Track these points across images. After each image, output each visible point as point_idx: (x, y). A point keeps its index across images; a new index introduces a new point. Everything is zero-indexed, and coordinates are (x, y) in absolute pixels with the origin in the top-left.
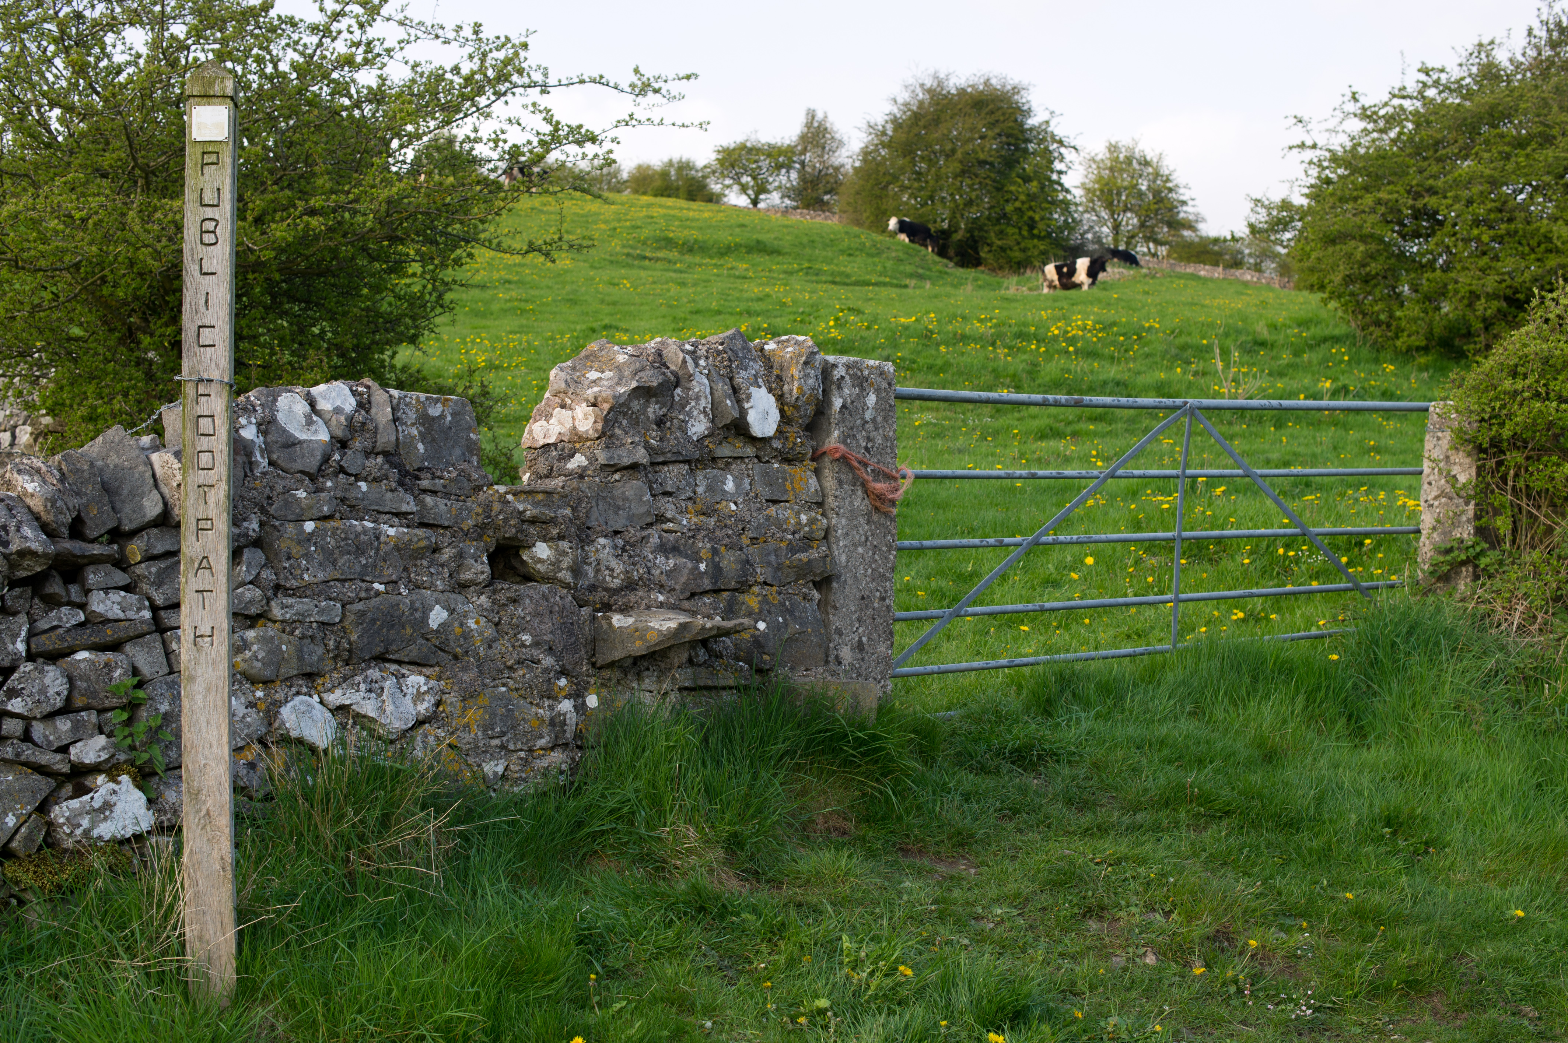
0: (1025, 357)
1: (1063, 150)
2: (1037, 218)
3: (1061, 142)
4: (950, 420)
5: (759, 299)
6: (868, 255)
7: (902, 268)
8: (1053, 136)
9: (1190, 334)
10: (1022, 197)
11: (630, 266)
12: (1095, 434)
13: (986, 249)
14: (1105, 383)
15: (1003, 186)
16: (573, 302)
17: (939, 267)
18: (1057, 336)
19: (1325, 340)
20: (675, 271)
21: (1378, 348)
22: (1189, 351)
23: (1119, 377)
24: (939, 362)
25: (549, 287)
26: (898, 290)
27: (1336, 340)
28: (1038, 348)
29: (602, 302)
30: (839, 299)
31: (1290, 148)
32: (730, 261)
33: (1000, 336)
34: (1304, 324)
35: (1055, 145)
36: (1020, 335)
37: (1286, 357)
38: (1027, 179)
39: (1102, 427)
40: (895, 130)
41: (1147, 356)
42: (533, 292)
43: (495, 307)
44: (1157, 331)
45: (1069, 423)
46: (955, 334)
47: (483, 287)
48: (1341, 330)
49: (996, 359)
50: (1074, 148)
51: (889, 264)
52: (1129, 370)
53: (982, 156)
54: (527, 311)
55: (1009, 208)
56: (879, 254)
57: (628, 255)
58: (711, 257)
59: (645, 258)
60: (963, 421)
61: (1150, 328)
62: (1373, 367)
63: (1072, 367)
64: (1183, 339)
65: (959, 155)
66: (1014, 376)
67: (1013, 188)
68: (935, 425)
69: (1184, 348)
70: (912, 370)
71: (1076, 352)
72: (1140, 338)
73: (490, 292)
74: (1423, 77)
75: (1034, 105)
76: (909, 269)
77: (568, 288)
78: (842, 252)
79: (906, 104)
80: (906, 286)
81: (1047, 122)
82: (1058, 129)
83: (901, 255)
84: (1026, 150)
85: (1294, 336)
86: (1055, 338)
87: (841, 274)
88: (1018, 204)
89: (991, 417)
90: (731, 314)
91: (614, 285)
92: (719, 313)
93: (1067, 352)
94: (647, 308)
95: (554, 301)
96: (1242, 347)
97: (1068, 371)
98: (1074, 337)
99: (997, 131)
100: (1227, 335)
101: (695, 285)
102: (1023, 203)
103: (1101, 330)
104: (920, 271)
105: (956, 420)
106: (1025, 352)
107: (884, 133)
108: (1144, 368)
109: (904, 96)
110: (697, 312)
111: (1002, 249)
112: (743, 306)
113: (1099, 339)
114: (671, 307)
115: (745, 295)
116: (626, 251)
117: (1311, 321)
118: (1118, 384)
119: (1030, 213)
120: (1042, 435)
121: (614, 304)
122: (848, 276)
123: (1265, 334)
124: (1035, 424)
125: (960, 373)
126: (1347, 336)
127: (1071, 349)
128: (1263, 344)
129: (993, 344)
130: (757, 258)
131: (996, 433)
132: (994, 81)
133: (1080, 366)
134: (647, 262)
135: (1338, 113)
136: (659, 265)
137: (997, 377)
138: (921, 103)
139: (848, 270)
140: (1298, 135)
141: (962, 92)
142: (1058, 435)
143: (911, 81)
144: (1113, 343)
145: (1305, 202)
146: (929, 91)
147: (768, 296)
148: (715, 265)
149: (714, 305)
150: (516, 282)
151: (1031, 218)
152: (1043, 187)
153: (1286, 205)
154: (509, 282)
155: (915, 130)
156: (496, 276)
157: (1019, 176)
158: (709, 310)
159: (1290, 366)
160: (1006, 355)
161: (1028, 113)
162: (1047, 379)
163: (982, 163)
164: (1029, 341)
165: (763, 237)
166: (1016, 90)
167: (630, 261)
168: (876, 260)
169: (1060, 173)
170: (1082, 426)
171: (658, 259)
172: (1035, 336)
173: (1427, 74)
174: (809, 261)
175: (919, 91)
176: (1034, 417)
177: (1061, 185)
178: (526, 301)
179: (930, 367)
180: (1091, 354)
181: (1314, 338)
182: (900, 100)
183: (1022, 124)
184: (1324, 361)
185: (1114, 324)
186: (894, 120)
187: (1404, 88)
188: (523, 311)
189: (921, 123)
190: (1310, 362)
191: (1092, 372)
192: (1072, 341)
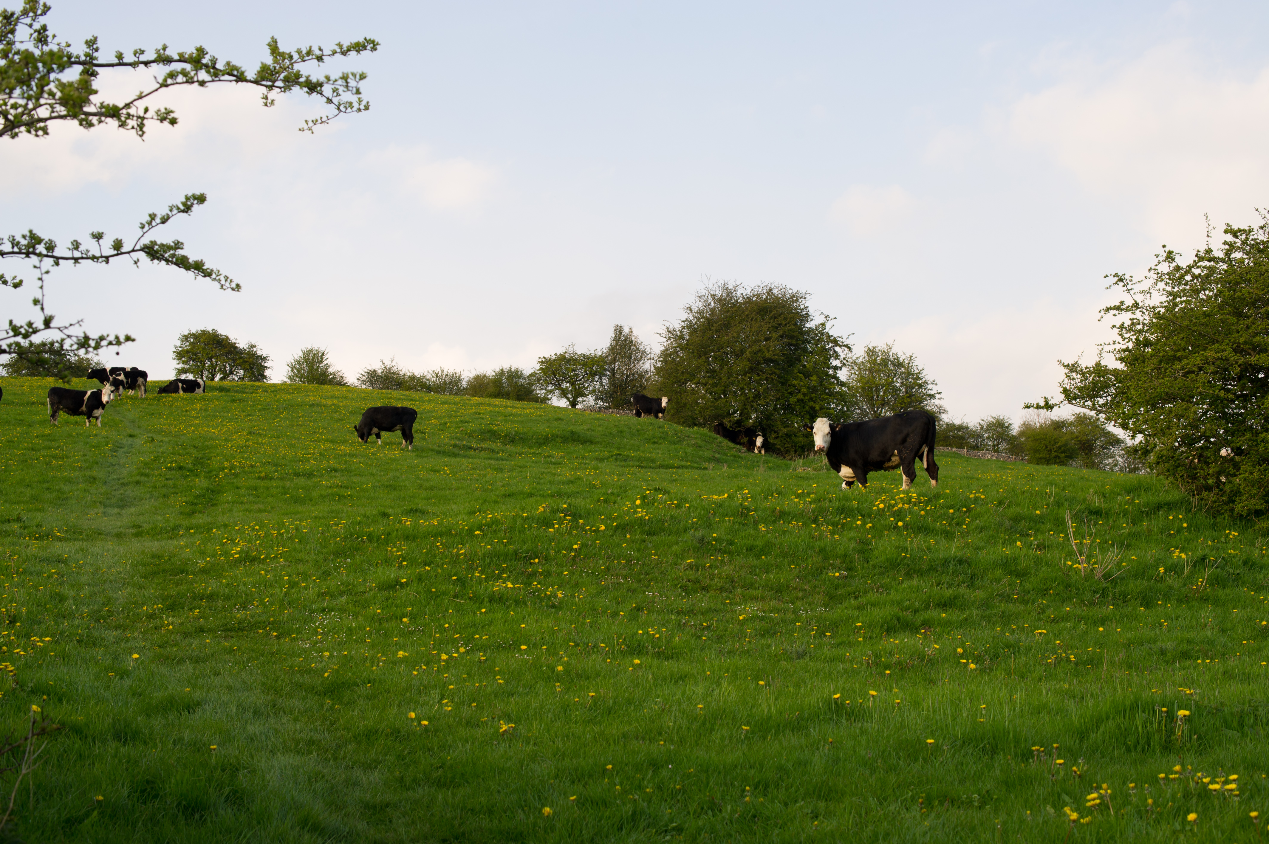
0: (852, 534)
1: (837, 349)
2: (817, 408)
3: (835, 342)
4: (779, 611)
5: (571, 482)
6: (670, 442)
7: (701, 453)
8: (829, 336)
9: (1019, 505)
10: (804, 390)
11: (455, 455)
12: (948, 624)
13: (774, 435)
14: (946, 561)
15: (787, 380)
16: (392, 488)
17: (733, 452)
18: (883, 510)
19: (1159, 506)
20: (497, 459)
21: (1214, 513)
22: (1023, 525)
23: (959, 554)
24: (760, 543)
25: (372, 474)
26: (700, 472)
27: (1170, 506)
28: (864, 524)
29: (420, 487)
30: (646, 481)
31: (1108, 310)
32: (547, 450)
33: (822, 511)
34: (1133, 490)
35: (831, 345)
36: (843, 510)
37: (1125, 527)
38: (807, 375)
39: (956, 615)
40: (691, 334)
41: (982, 529)
42: (355, 479)
43: (315, 494)
44: (984, 503)
45: (916, 611)
46: (774, 511)
47: (309, 475)
48: (1174, 495)
49: (821, 537)
50: (847, 346)
51: (689, 450)
52: (968, 545)
53: (767, 355)
54: (345, 497)
55: (793, 400)
56: (680, 441)
57: (455, 446)
58: (530, 447)
59: (470, 448)
60: (794, 612)
61: (976, 499)
62: (1215, 534)
63: (908, 544)
64: (1014, 510)
65: (748, 354)
66: (845, 556)
67: (795, 382)
68: (762, 619)
69: (1017, 519)
70: (730, 553)
71: (906, 527)
72: (969, 510)
73: (315, 480)
74: (1229, 238)
75: (811, 311)
76: (707, 454)
77: (390, 474)
78: (648, 440)
79: (700, 312)
80: (705, 469)
81: (823, 325)
82: (834, 331)
83: (699, 442)
84: (805, 350)
85: (1127, 503)
86: (881, 512)
87: (647, 459)
88: (800, 396)
89: (826, 605)
90: (543, 496)
91: (435, 471)
92: (531, 495)
93: (896, 527)
94: (461, 492)
95: (374, 487)
96: (1077, 517)
97: (905, 550)
98: (900, 510)
99: (780, 333)
100: (1058, 504)
101: (511, 470)
102: (804, 395)
103: (929, 502)
104: (717, 456)
105: (785, 611)
106: (850, 529)
107: (681, 337)
108: (981, 544)
109: (698, 305)
110: (510, 495)
111: (788, 435)
112: (554, 489)
113: (927, 512)
114: (485, 490)
115: (557, 478)
116: (453, 442)
117: (1140, 487)
118: (960, 562)
119: (811, 404)
120: (890, 630)
121: (431, 488)
122: (653, 461)
123: (1097, 502)
124: (878, 614)
125: (785, 555)
126: (1182, 502)
127: (900, 524)
128: (1097, 513)
129: (815, 521)
130: (572, 447)
131: (834, 626)
132: (775, 291)
133: (916, 542)
134: (472, 452)
135: (1152, 274)
136: (483, 454)
137: (825, 559)
138: (713, 311)
139: (653, 456)
140: (1118, 295)
141: (748, 300)
142: (910, 628)
143: (704, 292)
144: (943, 516)
145: (1120, 366)
146: (720, 300)
147: (578, 478)
148: (534, 453)
149: (527, 489)
150: (342, 471)
151: (812, 408)
152: (821, 382)
153: (1099, 370)
154: (336, 470)
155: (709, 334)
156: (324, 464)
157: (800, 372)
158: (522, 493)
159: (1131, 535)
160: (833, 533)
161: (807, 317)
162: (883, 558)
163: (768, 361)
164: (854, 517)
165: (576, 428)
166: (795, 298)
167: (456, 451)
168: (677, 446)
169: (836, 368)
170: (930, 614)
171: (482, 449)
172: (859, 510)
173: (1236, 236)
174: (619, 448)
175: (711, 300)
176: (874, 605)
177: (837, 379)
178: (347, 487)
179: (750, 549)
180: (921, 528)
181: (1147, 505)
182: (695, 309)
183: (800, 328)
184: (1164, 529)
185: (937, 496)
186: (690, 326)
187: (1209, 251)
188: (341, 497)
189: (713, 328)
190: (1150, 531)
191: (929, 549)
192: (899, 515)
